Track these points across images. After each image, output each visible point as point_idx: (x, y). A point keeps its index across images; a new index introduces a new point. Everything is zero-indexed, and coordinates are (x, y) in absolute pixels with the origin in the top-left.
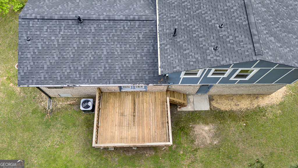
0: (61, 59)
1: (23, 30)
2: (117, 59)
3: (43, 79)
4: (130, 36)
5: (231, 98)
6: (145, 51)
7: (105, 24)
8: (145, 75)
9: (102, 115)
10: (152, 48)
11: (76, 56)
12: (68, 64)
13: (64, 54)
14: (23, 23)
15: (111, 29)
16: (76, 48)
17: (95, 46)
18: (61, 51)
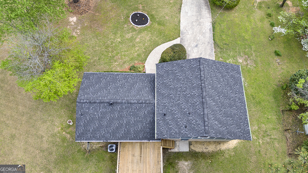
0: (100, 125)
1: (79, 109)
2: (132, 126)
3: (89, 137)
4: (139, 112)
5: (203, 143)
6: (148, 121)
7: (126, 105)
8: (148, 136)
9: (121, 155)
10: (152, 119)
11: (108, 124)
12: (104, 128)
13: (102, 123)
14: (79, 105)
15: (129, 108)
16: (109, 120)
17: (120, 118)
18: (100, 121)
